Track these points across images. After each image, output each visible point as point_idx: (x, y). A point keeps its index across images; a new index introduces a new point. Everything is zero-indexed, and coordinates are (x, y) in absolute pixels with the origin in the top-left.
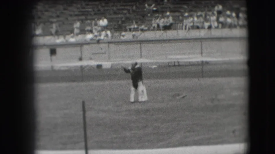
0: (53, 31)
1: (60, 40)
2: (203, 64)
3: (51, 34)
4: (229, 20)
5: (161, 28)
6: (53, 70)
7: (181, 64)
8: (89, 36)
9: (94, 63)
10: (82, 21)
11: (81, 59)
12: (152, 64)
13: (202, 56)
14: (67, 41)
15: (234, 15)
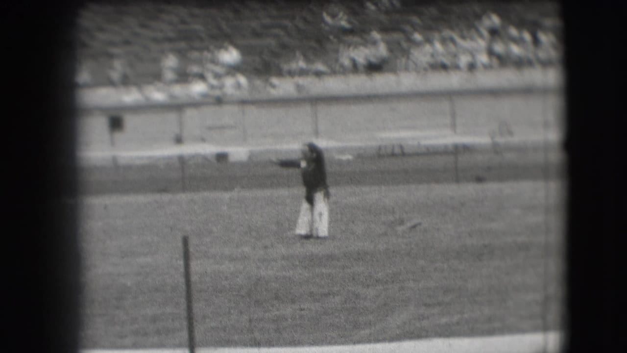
0: (115, 75)
1: (130, 97)
2: (458, 150)
3: (111, 83)
4: (516, 49)
5: (361, 68)
6: (116, 166)
7: (406, 150)
8: (198, 88)
9: (209, 149)
10: (181, 54)
11: (179, 140)
12: (342, 151)
13: (455, 132)
14: (147, 99)
15: (527, 36)
